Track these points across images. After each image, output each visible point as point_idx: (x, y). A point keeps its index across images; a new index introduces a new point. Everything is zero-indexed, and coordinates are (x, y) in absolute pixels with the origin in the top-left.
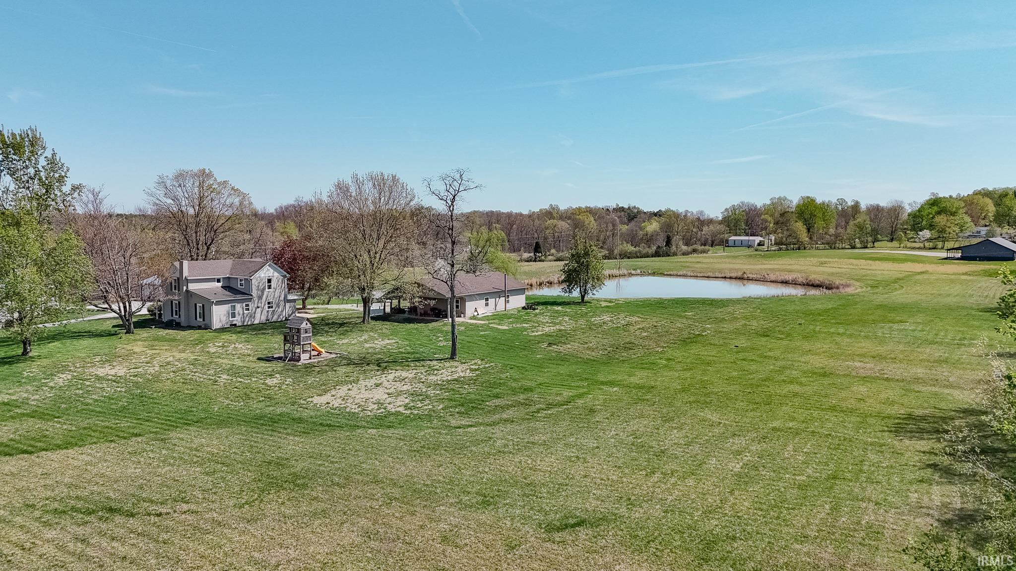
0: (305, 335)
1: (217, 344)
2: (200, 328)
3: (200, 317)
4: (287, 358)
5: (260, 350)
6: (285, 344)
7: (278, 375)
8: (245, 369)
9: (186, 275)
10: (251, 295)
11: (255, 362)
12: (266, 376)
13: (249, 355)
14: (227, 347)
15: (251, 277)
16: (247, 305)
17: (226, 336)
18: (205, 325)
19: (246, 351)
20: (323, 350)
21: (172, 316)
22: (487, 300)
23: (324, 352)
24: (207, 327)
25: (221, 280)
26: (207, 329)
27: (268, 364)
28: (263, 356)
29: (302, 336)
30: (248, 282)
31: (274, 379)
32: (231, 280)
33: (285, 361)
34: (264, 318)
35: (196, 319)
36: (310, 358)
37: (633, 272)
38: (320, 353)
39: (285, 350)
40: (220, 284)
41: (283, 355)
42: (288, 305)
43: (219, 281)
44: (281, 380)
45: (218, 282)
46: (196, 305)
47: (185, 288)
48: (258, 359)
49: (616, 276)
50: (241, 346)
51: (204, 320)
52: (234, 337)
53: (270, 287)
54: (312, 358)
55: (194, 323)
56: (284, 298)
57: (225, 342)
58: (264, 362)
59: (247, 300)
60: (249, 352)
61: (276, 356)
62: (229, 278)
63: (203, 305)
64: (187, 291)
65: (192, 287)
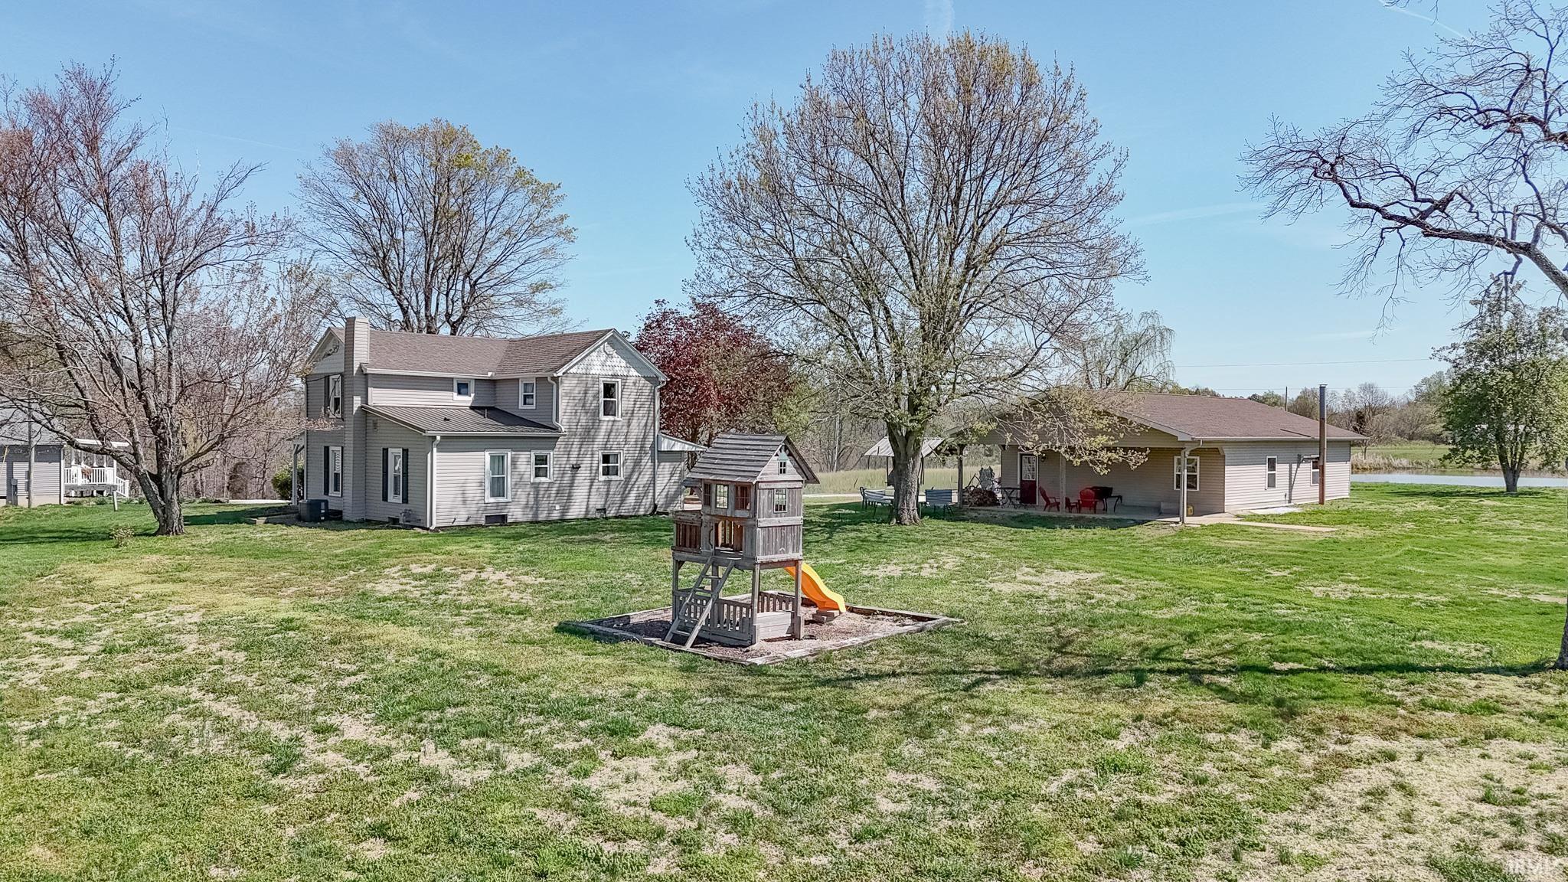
0: (776, 521)
1: (416, 569)
2: (394, 523)
3: (396, 493)
4: (690, 630)
5: (570, 592)
6: (679, 564)
7: (657, 734)
8: (484, 680)
9: (365, 360)
10: (555, 429)
11: (543, 643)
12: (591, 733)
13: (523, 612)
14: (449, 577)
15: (556, 370)
16: (541, 460)
17: (463, 547)
18: (407, 513)
19: (515, 596)
20: (839, 599)
21: (326, 492)
22: (1272, 465)
23: (843, 609)
24: (411, 521)
25: (472, 387)
26: (412, 527)
27: (603, 659)
28: (579, 618)
29: (763, 522)
30: (547, 385)
31: (643, 765)
32: (500, 387)
33: (682, 641)
34: (597, 502)
35: (385, 498)
36: (793, 635)
37: (1396, 463)
38: (824, 614)
39: (676, 593)
40: (467, 400)
41: (668, 616)
42: (665, 468)
43: (462, 388)
44: (684, 770)
45: (459, 393)
46: (386, 451)
47: (357, 402)
48: (561, 629)
49: (1365, 469)
50: (501, 575)
51: (405, 500)
52: (488, 548)
53: (609, 409)
54: (804, 631)
55: (381, 512)
56: (652, 447)
57: (447, 564)
58: (588, 643)
59: (543, 443)
60: (527, 599)
61: (637, 617)
62: (493, 382)
63: (405, 451)
64: (365, 411)
65: (380, 398)
